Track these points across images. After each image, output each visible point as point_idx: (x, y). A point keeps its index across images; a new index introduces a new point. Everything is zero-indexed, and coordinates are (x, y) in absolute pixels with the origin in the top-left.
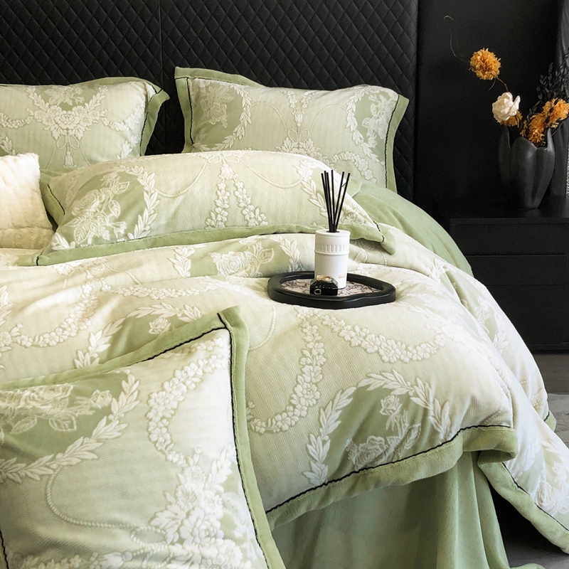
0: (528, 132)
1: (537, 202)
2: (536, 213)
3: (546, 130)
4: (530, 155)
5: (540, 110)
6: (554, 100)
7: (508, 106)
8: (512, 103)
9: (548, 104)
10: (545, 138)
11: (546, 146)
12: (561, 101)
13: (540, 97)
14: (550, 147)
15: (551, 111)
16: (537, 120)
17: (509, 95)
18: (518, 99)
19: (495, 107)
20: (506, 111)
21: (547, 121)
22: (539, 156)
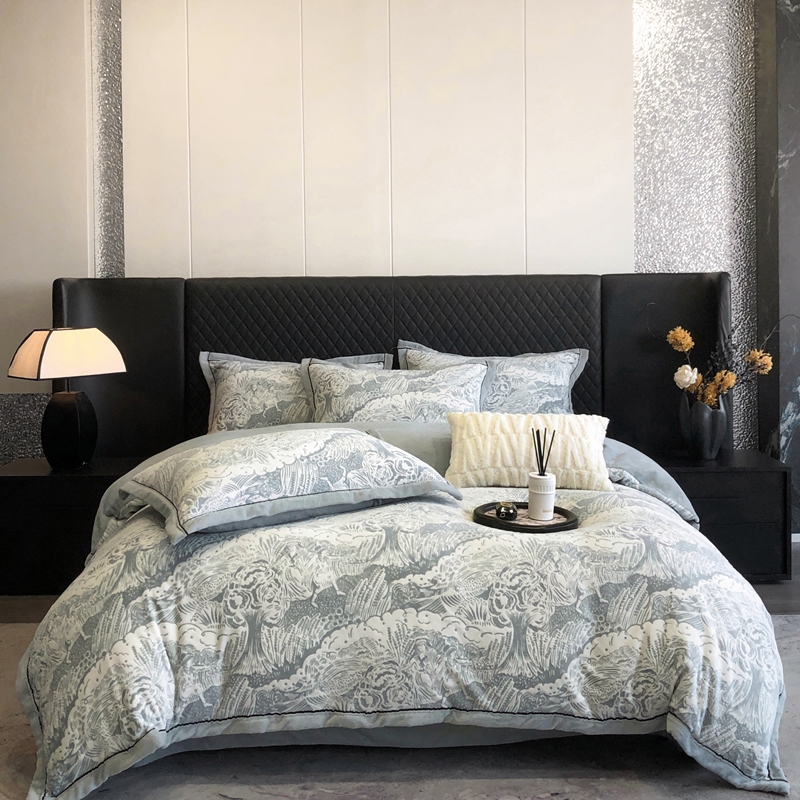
0: (703, 397)
1: (714, 454)
2: (714, 463)
3: (718, 395)
4: (707, 415)
5: (712, 380)
6: (724, 372)
7: (688, 376)
8: (691, 374)
9: (718, 374)
10: (718, 402)
11: (719, 408)
12: (730, 373)
13: (711, 369)
14: (722, 409)
15: (722, 380)
16: (711, 387)
17: (688, 367)
18: (696, 369)
19: (677, 377)
20: (687, 380)
21: (719, 389)
22: (714, 416)
